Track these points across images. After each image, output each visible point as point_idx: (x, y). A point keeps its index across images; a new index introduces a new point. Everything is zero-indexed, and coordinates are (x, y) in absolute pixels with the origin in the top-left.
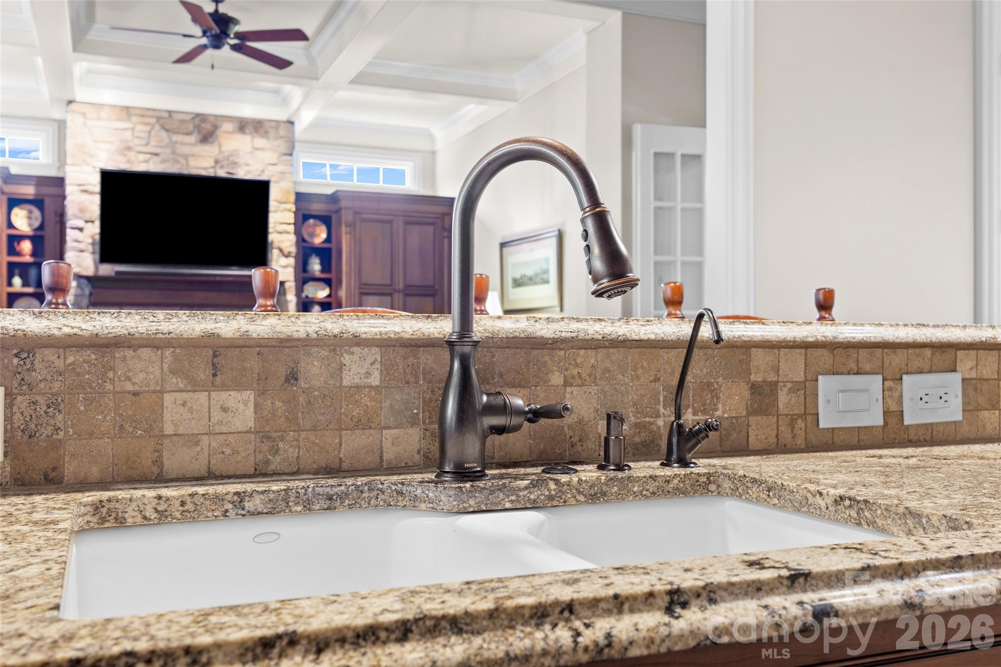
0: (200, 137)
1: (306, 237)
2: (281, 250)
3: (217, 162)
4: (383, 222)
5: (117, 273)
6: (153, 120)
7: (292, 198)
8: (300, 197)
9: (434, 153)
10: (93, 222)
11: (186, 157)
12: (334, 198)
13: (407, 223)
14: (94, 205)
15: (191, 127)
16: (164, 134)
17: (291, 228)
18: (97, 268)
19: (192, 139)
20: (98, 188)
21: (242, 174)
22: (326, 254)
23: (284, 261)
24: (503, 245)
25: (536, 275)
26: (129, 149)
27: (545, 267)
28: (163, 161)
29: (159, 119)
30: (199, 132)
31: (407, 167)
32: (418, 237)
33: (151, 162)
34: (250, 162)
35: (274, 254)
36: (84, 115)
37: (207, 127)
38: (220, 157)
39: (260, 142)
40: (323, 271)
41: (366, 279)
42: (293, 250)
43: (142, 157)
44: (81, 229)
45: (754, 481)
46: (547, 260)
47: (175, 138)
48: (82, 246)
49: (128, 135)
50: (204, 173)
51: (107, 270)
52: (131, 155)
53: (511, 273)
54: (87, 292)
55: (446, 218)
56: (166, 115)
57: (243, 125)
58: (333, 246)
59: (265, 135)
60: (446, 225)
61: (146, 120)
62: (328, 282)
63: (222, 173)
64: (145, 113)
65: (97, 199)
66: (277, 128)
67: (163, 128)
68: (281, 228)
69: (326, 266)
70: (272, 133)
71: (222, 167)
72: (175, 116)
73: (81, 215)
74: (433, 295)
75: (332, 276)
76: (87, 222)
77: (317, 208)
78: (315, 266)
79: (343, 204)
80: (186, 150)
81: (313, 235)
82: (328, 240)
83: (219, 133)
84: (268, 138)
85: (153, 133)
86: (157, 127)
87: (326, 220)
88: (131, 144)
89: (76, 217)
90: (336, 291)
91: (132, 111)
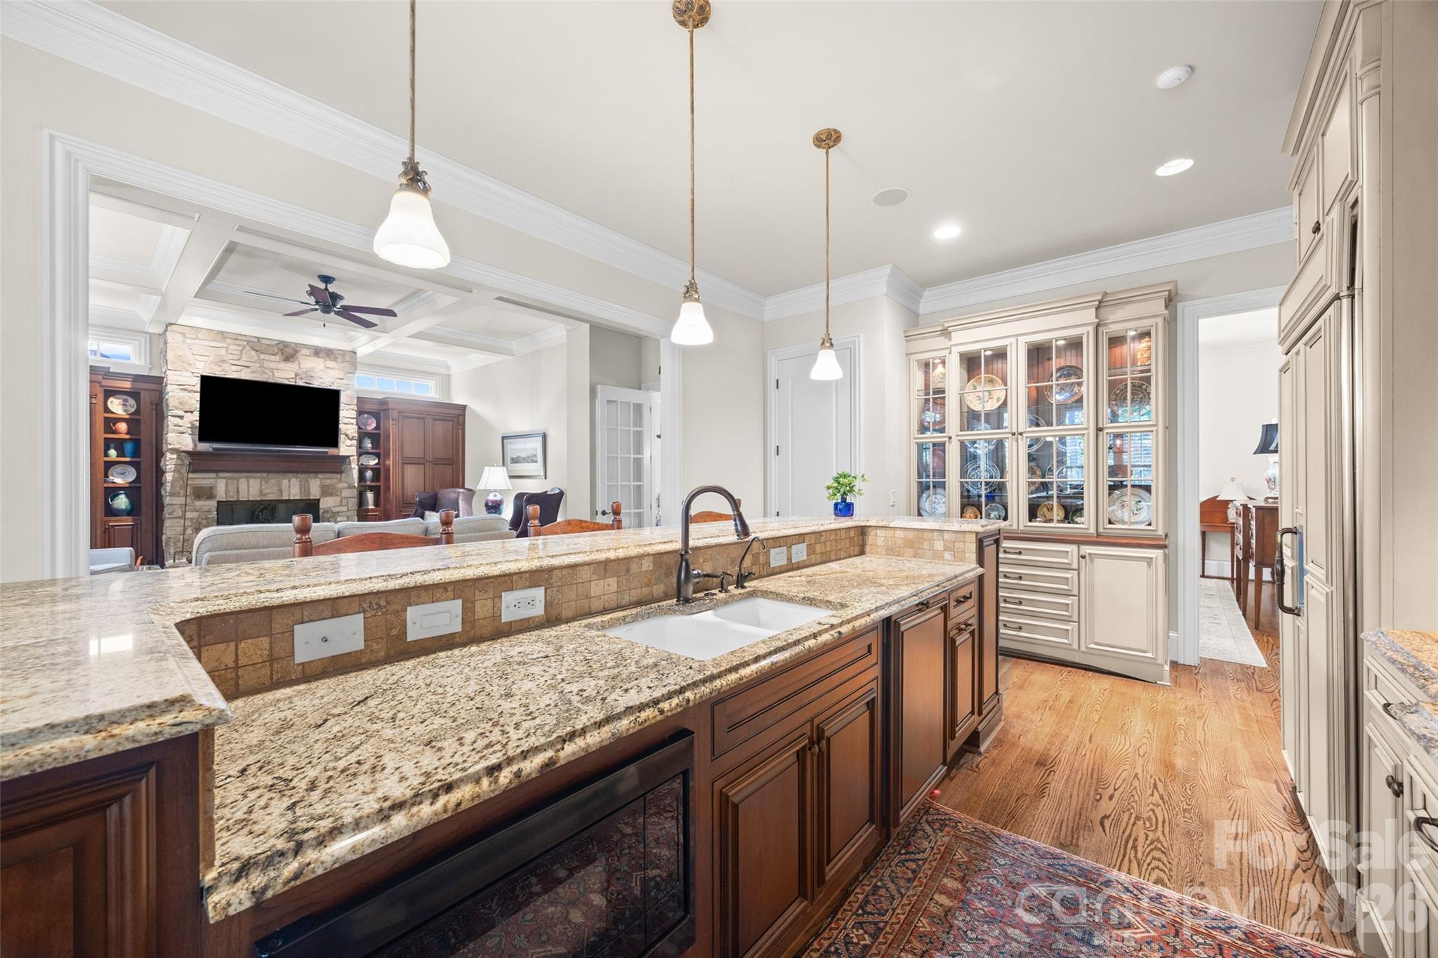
0: (284, 357)
1: (363, 427)
2: (347, 435)
3: (296, 375)
4: (421, 418)
5: (214, 449)
6: (246, 343)
7: (355, 401)
8: (360, 400)
9: (449, 376)
10: (192, 412)
11: (272, 370)
12: (383, 402)
13: (435, 420)
14: (194, 400)
15: (276, 350)
16: (253, 353)
17: (354, 421)
18: (195, 445)
19: (277, 358)
20: (198, 388)
21: (316, 384)
22: (375, 437)
23: (349, 442)
24: (503, 438)
25: (528, 457)
26: (224, 361)
27: (534, 453)
28: (253, 372)
29: (248, 342)
30: (282, 354)
31: (432, 384)
32: (440, 428)
33: (243, 371)
34: (323, 376)
35: (342, 438)
36: (184, 335)
37: (290, 351)
38: (299, 372)
39: (330, 364)
40: (372, 448)
41: (407, 453)
42: (356, 435)
43: (235, 368)
44: (181, 417)
45: (771, 592)
46: (536, 449)
47: (262, 356)
48: (182, 429)
49: (223, 352)
50: (286, 382)
51: (204, 447)
52: (226, 366)
53: (509, 455)
54: (187, 462)
55: (461, 418)
56: (256, 340)
57: (317, 352)
58: (381, 432)
59: (335, 359)
60: (461, 421)
61: (238, 342)
62: (378, 455)
63: (300, 383)
64: (237, 337)
65: (198, 396)
66: (343, 355)
67: (253, 349)
68: (347, 421)
69: (376, 443)
70: (340, 359)
71: (301, 379)
72: (263, 341)
73: (181, 407)
74: (452, 464)
75: (381, 451)
76: (186, 412)
77: (369, 407)
78: (368, 444)
79: (390, 406)
80: (272, 365)
81: (366, 424)
82: (378, 428)
83: (299, 355)
84: (337, 362)
85: (244, 351)
86: (248, 348)
87: (376, 415)
88: (226, 358)
89: (177, 408)
90: (384, 461)
91: (226, 335)
